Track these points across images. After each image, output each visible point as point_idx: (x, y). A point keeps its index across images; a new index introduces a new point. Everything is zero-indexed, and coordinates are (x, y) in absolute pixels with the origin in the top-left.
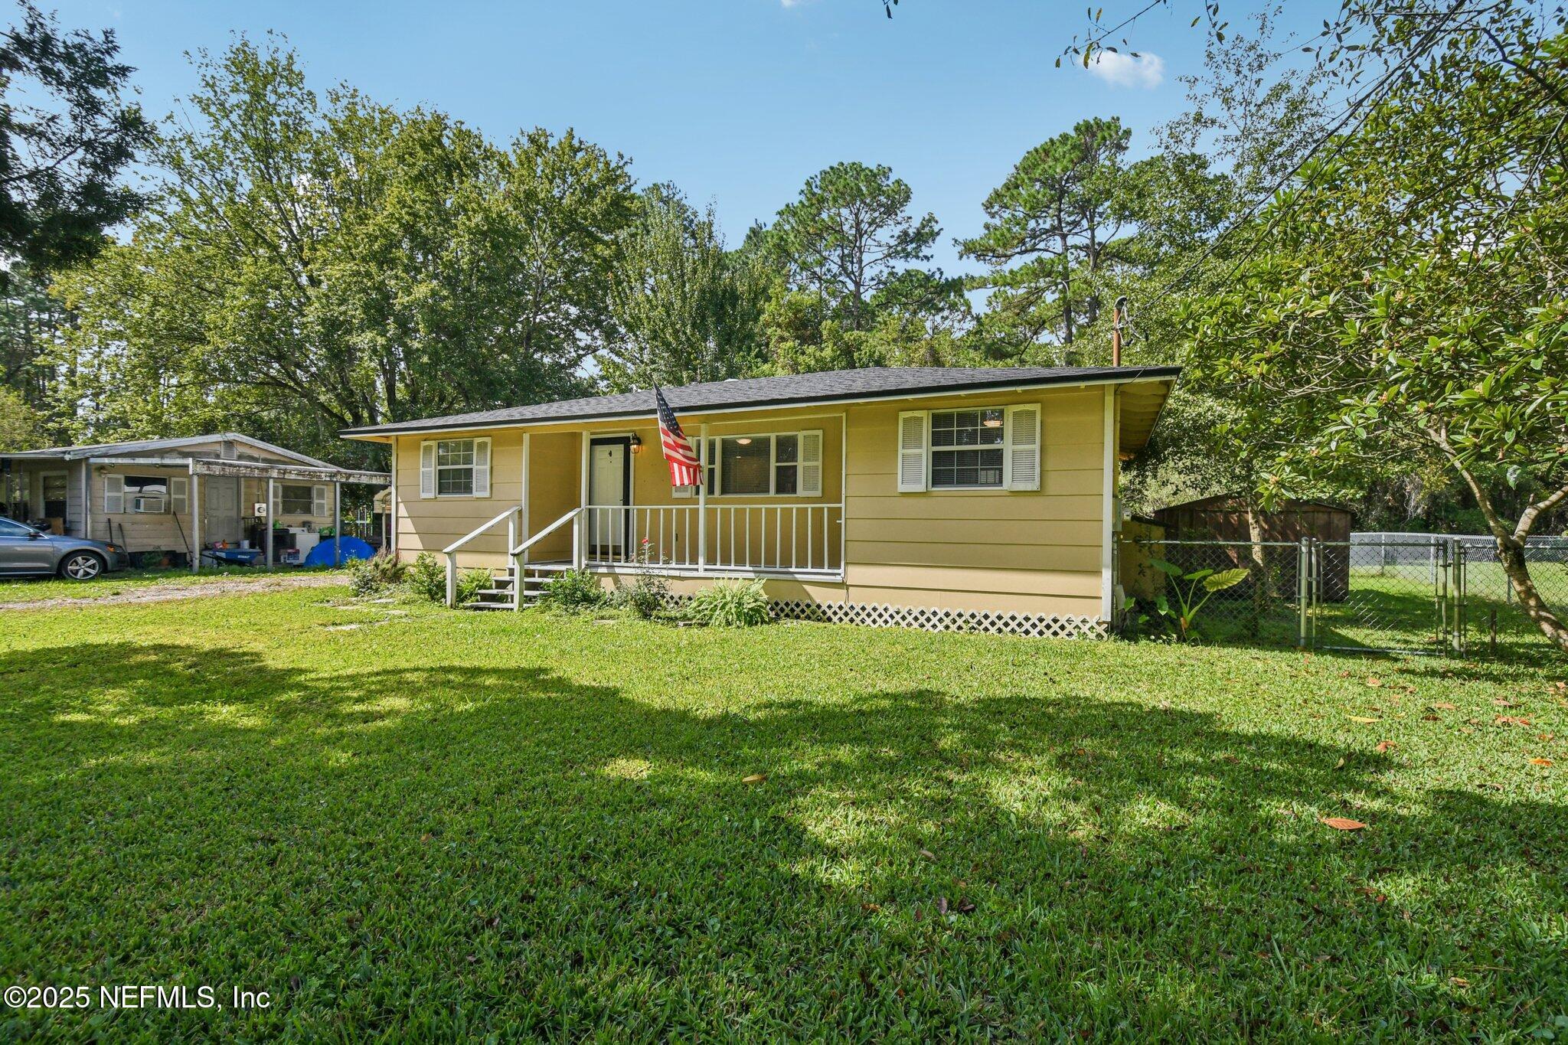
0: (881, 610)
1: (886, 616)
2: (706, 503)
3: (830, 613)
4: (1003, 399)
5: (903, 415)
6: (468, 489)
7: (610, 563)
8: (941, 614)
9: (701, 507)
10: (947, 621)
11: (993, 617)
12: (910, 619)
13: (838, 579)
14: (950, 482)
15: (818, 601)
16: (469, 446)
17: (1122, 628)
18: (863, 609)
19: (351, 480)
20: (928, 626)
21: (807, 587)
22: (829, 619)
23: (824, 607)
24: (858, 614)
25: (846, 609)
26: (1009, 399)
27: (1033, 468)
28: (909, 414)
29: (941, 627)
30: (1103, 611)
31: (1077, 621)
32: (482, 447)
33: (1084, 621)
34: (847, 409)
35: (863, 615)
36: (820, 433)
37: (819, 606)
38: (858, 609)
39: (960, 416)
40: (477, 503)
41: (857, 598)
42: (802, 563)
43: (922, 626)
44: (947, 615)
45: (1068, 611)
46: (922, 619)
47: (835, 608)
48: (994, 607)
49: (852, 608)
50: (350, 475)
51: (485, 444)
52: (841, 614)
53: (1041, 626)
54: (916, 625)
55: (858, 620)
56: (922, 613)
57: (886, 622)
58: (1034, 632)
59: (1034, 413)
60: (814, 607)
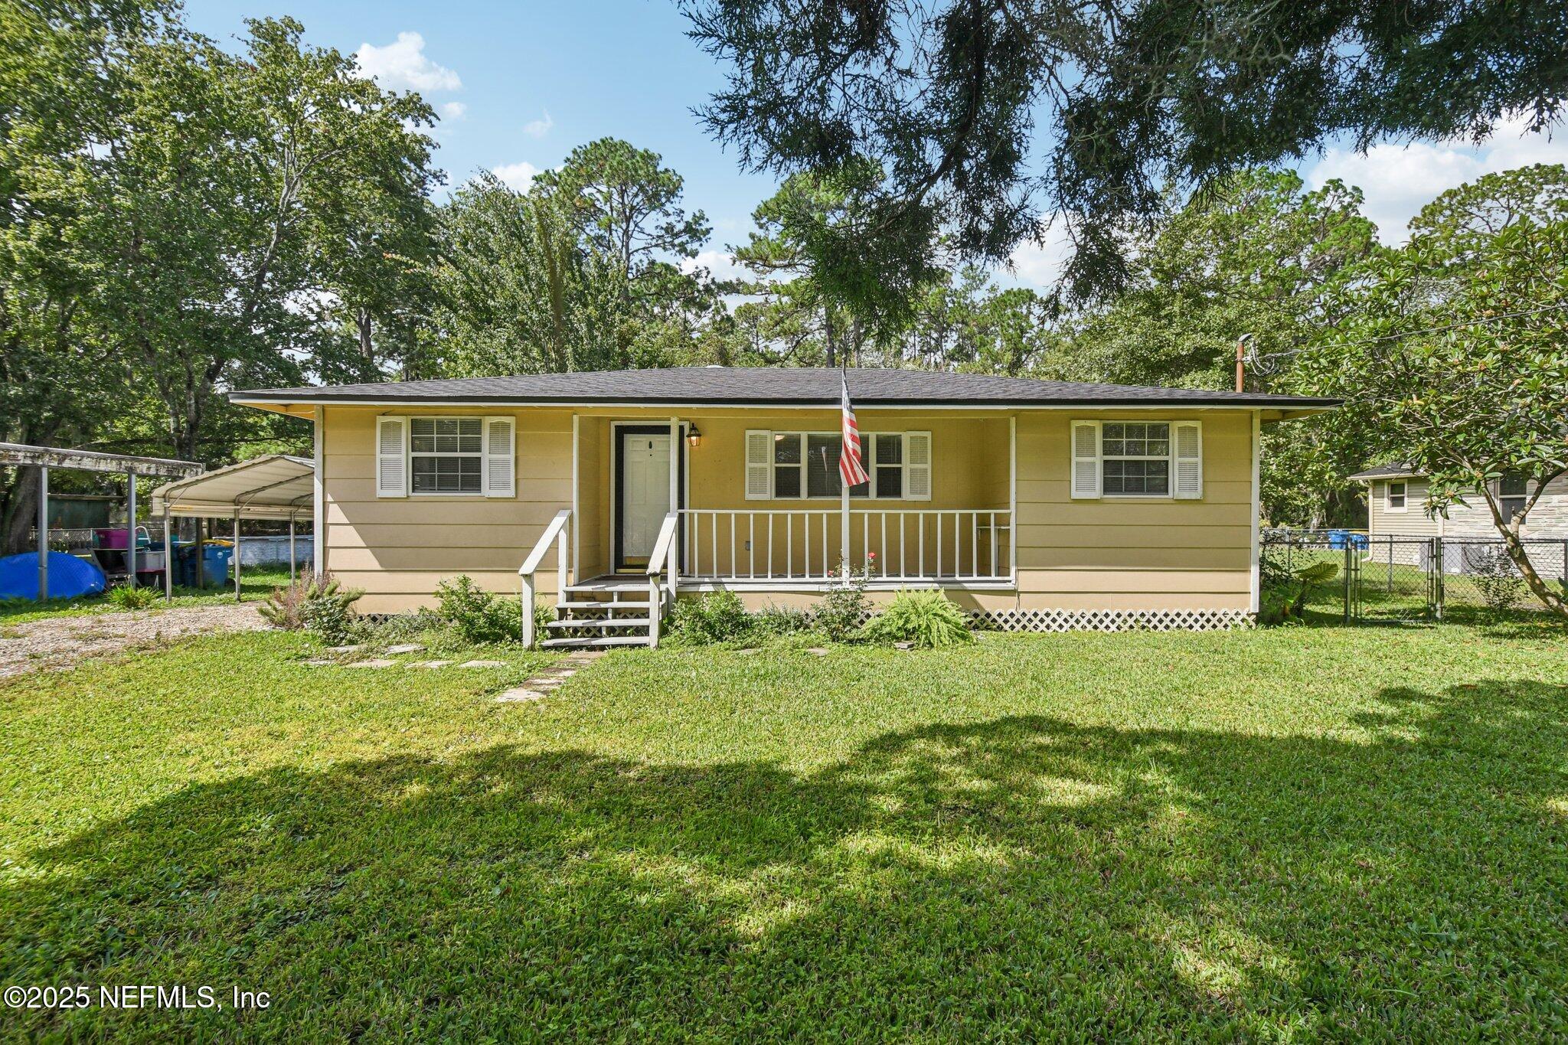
0: (1054, 615)
1: (1060, 621)
2: (852, 506)
3: (1000, 621)
4: (1168, 415)
5: (1075, 424)
6: (474, 484)
7: (715, 579)
8: (1113, 616)
9: (845, 512)
10: (1119, 621)
11: (1160, 615)
12: (1084, 622)
13: (1010, 586)
14: (1118, 490)
15: (988, 610)
16: (476, 427)
17: (1267, 618)
18: (1036, 615)
19: (67, 464)
20: (1102, 627)
21: (976, 596)
22: (1000, 628)
23: (994, 616)
24: (1030, 620)
25: (1018, 616)
26: (1173, 415)
27: (1196, 478)
28: (1082, 423)
29: (1113, 627)
30: (1253, 604)
31: (1232, 614)
32: (499, 429)
33: (1237, 614)
34: (1016, 414)
35: (1036, 621)
36: (928, 434)
37: (988, 615)
38: (1030, 615)
39: (1129, 427)
40: (488, 505)
41: (1028, 605)
42: (966, 570)
43: (1096, 627)
44: (1118, 616)
45: (1225, 607)
46: (1095, 621)
47: (1006, 616)
48: (1160, 606)
49: (1024, 614)
50: (65, 457)
51: (507, 426)
52: (1012, 621)
53: (1202, 621)
54: (1089, 627)
55: (1030, 626)
56: (1095, 615)
57: (1061, 626)
58: (1197, 626)
59: (1195, 429)
60: (983, 616)
